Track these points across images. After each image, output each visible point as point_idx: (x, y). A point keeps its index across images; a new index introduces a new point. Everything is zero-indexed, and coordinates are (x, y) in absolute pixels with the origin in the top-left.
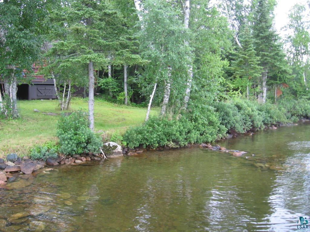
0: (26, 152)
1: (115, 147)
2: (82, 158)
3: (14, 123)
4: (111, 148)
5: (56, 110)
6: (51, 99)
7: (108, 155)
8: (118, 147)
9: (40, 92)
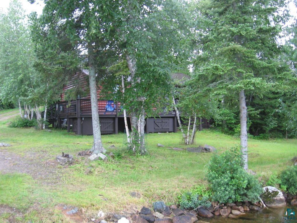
0: (174, 199)
1: (276, 193)
2: (240, 207)
3: (144, 160)
4: (271, 194)
5: (181, 144)
6: (168, 132)
7: (267, 203)
8: (279, 193)
9: (157, 125)
